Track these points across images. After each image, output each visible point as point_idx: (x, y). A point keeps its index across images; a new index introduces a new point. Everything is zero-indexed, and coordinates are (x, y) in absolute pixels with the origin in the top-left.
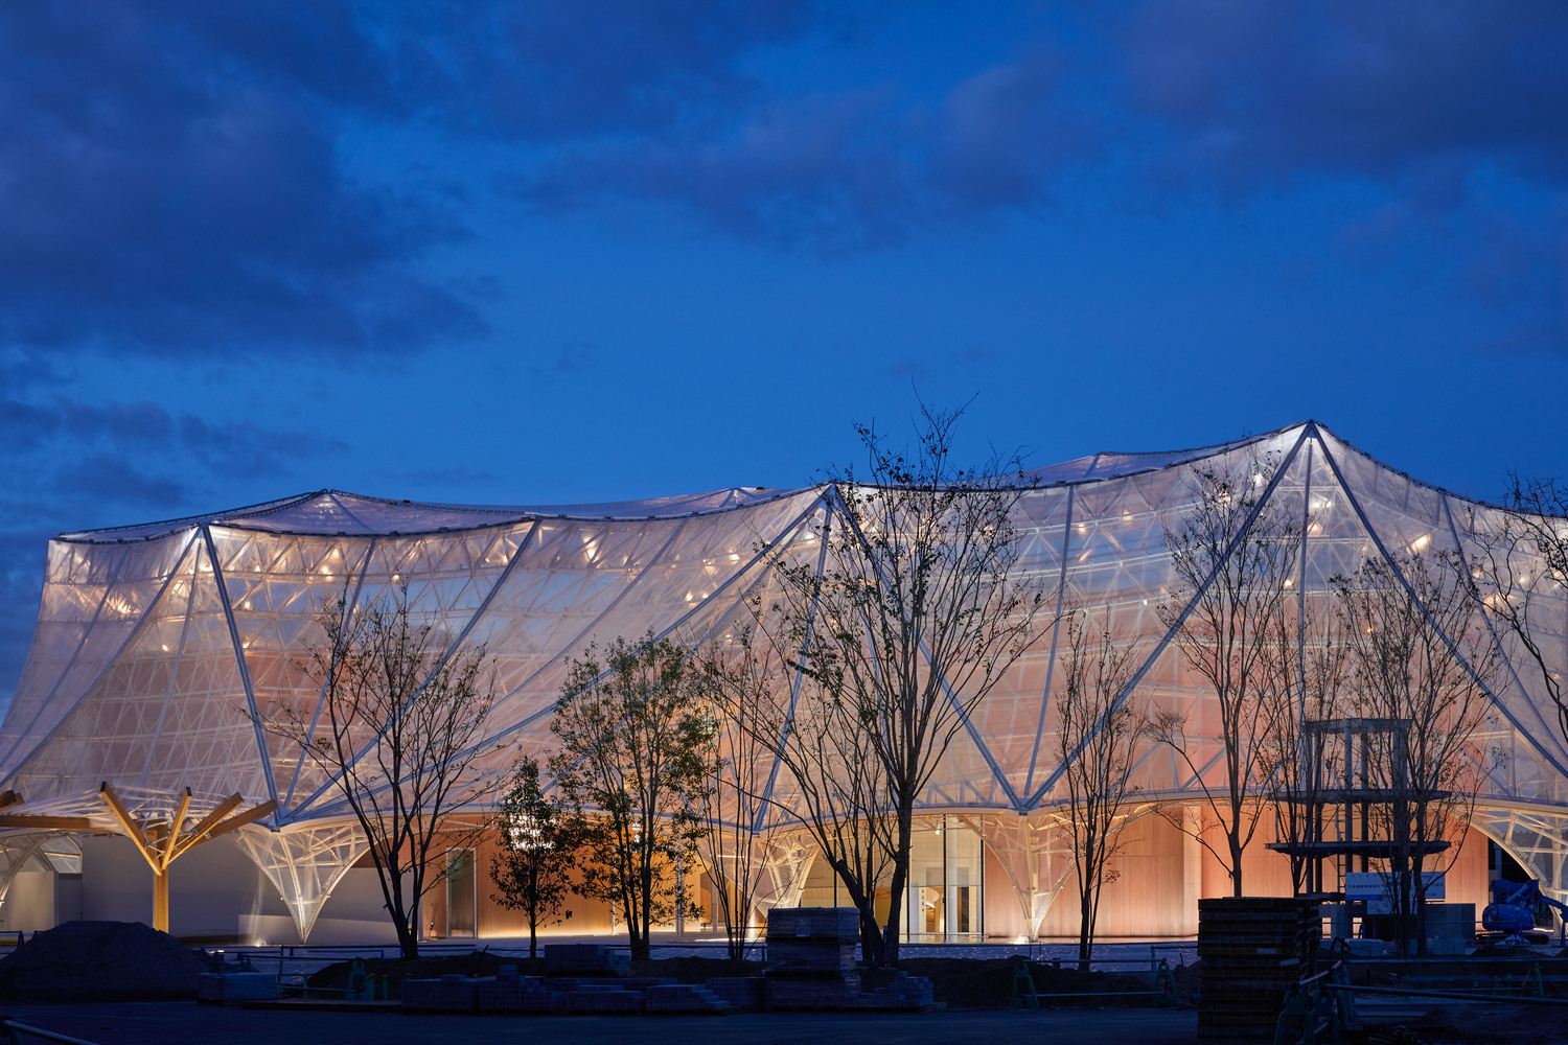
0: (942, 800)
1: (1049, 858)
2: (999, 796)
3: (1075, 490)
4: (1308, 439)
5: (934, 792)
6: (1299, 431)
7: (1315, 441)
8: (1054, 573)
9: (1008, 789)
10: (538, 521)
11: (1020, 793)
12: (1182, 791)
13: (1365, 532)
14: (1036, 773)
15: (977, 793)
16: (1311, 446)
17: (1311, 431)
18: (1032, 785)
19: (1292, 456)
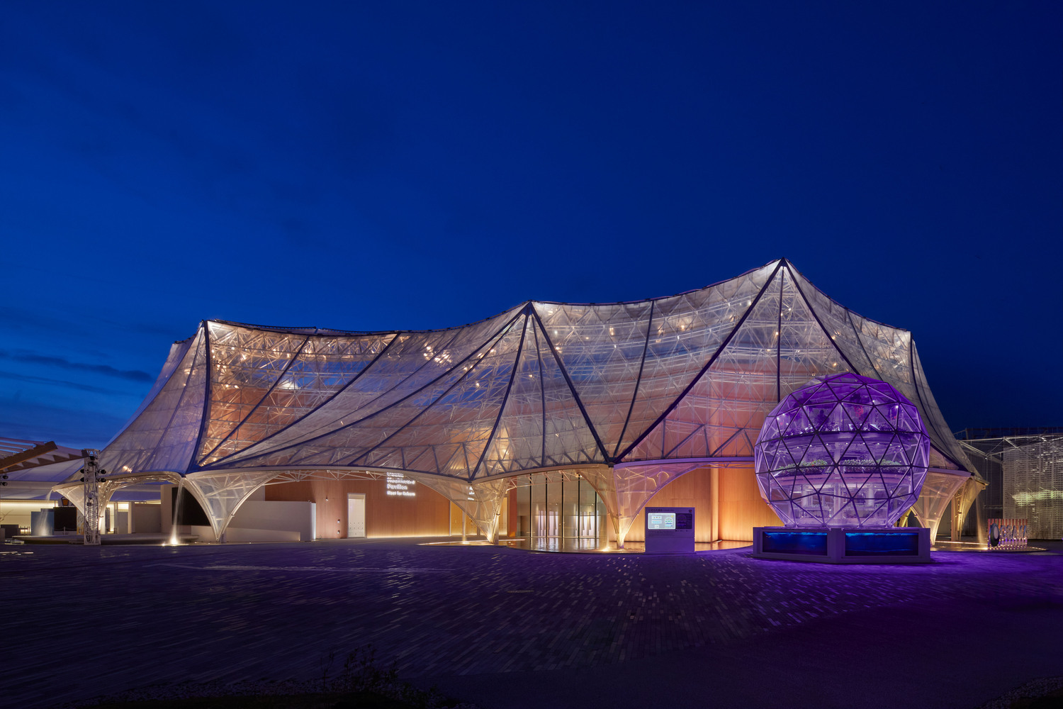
0: (568, 461)
1: (629, 496)
2: (600, 457)
3: (655, 304)
4: (782, 267)
5: (564, 456)
6: (777, 263)
7: (785, 268)
8: (640, 344)
9: (604, 453)
10: (399, 334)
11: (611, 455)
12: (711, 456)
13: (813, 318)
14: (622, 444)
15: (587, 456)
16: (783, 271)
17: (783, 263)
18: (619, 450)
19: (772, 276)
